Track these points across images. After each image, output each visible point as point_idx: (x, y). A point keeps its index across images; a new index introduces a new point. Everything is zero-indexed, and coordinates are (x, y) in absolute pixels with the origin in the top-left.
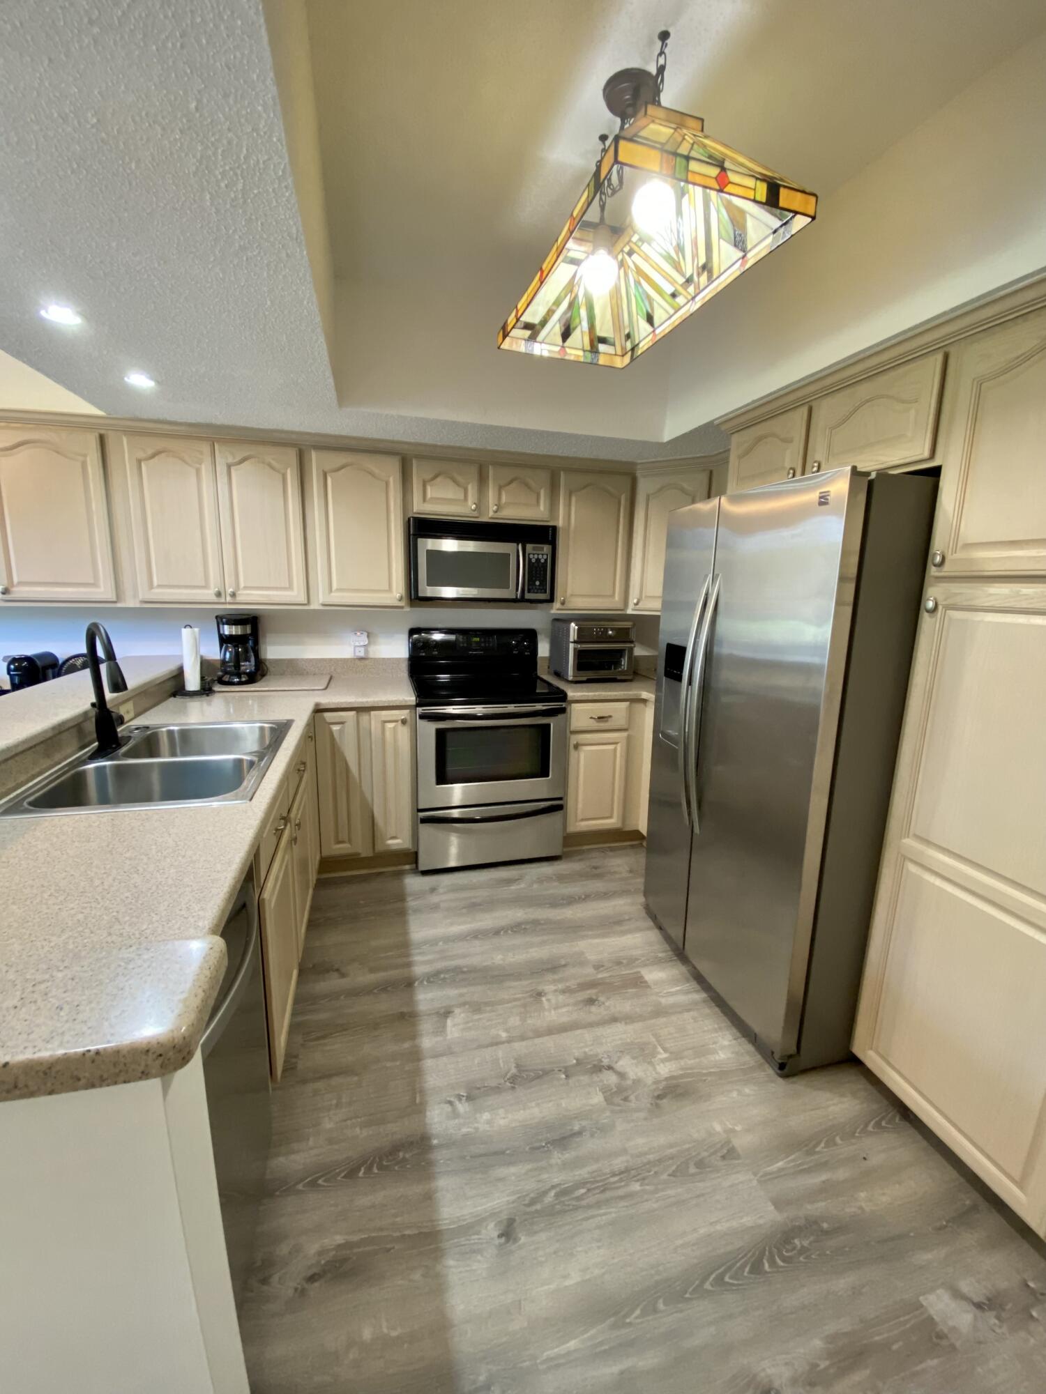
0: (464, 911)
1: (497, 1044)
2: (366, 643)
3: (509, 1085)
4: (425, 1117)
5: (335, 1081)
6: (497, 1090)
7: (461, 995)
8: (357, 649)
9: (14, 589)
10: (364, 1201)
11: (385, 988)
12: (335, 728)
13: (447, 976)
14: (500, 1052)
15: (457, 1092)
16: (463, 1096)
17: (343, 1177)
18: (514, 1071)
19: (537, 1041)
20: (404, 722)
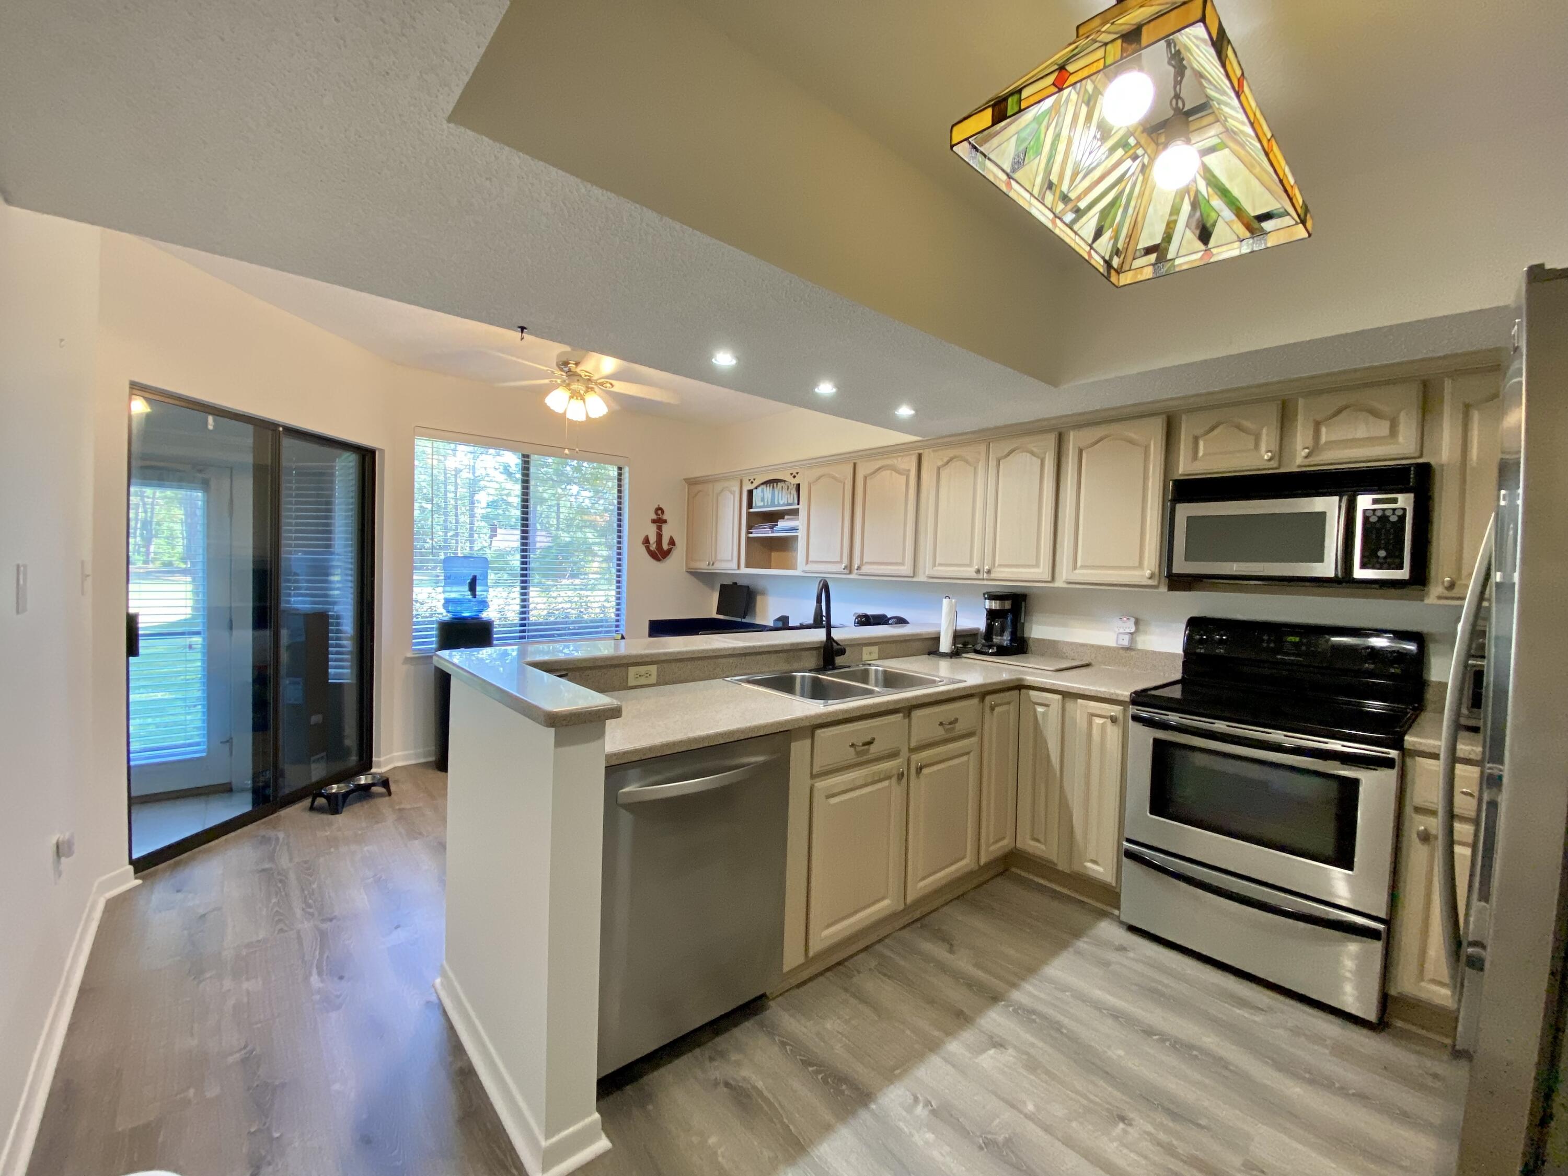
0: (1134, 988)
1: (1013, 1106)
2: (1133, 630)
3: (981, 1142)
4: (888, 1086)
5: (861, 1007)
6: (964, 1132)
7: (1032, 1045)
8: (1121, 637)
10: (796, 1084)
11: (972, 985)
12: (1040, 709)
13: (1037, 1020)
14: (1008, 1115)
15: (929, 1098)
16: (932, 1106)
17: (801, 1060)
18: (1000, 1139)
19: (1058, 1144)
20: (1114, 720)
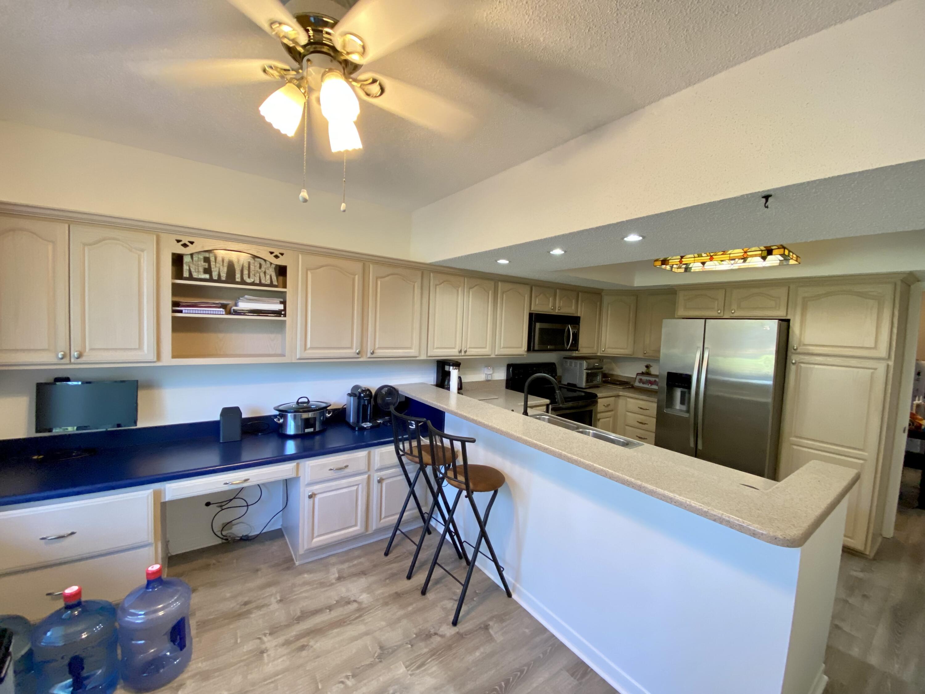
2: (491, 372)
8: (488, 376)
9: (376, 351)
